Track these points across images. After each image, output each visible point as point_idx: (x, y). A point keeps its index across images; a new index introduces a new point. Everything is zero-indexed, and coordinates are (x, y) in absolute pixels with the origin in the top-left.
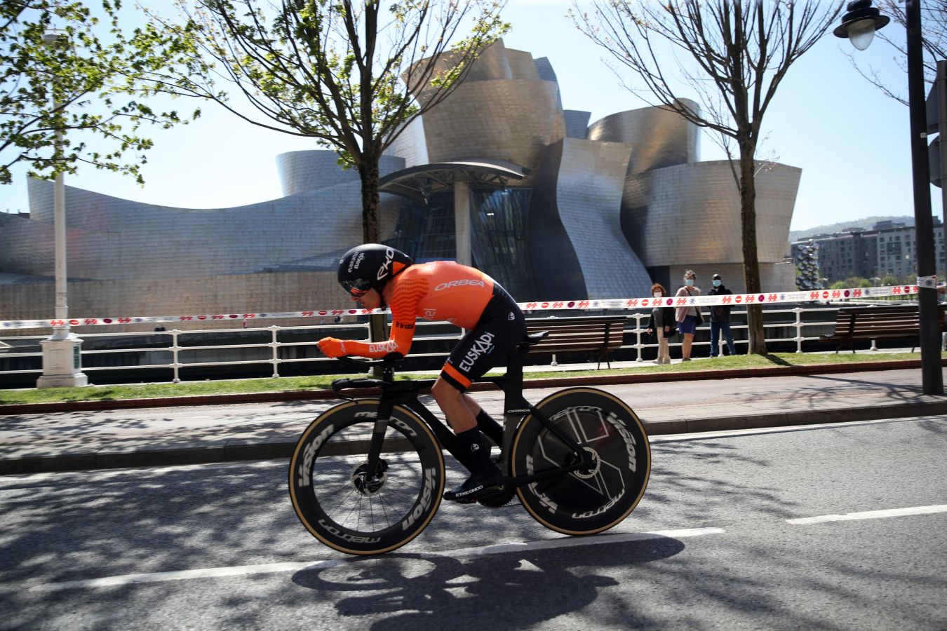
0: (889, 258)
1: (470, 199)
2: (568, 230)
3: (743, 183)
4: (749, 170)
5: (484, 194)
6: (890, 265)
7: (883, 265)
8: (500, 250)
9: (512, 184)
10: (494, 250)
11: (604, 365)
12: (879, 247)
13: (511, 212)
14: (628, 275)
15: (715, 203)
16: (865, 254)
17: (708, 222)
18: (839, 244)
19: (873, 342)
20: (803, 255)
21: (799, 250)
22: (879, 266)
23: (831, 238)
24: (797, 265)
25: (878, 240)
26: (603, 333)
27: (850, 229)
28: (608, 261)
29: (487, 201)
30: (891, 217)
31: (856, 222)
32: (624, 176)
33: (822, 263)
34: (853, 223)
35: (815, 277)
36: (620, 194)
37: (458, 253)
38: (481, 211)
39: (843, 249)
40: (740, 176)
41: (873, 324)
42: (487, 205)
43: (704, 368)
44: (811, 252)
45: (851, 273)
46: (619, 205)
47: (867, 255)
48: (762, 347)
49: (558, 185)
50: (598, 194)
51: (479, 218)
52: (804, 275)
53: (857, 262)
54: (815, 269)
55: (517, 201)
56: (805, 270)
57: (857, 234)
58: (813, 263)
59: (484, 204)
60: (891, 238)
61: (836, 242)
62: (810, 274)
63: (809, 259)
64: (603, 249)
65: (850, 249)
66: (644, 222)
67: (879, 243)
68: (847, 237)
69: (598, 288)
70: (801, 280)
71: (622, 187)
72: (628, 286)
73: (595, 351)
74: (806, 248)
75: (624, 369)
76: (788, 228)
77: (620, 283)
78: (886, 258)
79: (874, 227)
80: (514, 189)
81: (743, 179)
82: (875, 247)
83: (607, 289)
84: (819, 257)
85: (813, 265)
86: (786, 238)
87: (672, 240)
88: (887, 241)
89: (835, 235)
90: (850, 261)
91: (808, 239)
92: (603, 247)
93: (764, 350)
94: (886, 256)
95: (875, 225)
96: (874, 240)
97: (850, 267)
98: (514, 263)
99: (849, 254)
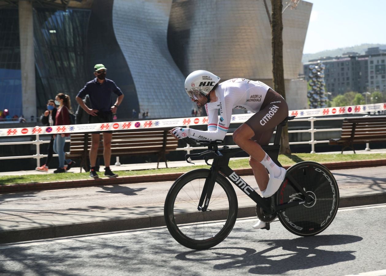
0: (377, 77)
1: (34, 17)
2: (123, 49)
3: (274, 18)
4: (278, 8)
5: (47, 13)
6: (378, 83)
7: (372, 83)
8: (62, 64)
9: (73, 6)
10: (56, 63)
11: (162, 165)
12: (369, 68)
13: (72, 30)
14: (173, 88)
15: (245, 29)
16: (359, 73)
17: (239, 45)
18: (340, 65)
19: (367, 145)
20: (313, 73)
21: (310, 69)
22: (369, 84)
23: (334, 60)
24: (308, 81)
25: (369, 63)
26: (162, 138)
27: (348, 53)
28: (157, 75)
29: (50, 19)
30: (378, 44)
31: (352, 47)
32: (170, 4)
33: (327, 80)
34: (350, 48)
35: (322, 91)
36: (167, 19)
37: (22, 65)
38: (44, 28)
39: (343, 69)
40: (271, 12)
41: (367, 130)
42: (49, 23)
43: (243, 166)
44: (319, 71)
45: (349, 88)
46: (167, 28)
47: (361, 74)
48: (287, 149)
49: (114, 8)
50: (148, 18)
51: (42, 34)
52: (313, 90)
53: (353, 80)
54: (322, 85)
55: (77, 21)
56: (315, 85)
57: (353, 58)
58: (320, 80)
59: (47, 22)
60: (378, 61)
61: (338, 63)
62: (318, 89)
63: (317, 77)
64: (152, 66)
65: (348, 69)
66: (187, 43)
67: (369, 65)
68: (346, 59)
69: (148, 99)
70: (311, 94)
71: (168, 12)
72: (173, 97)
73: (155, 153)
74: (315, 68)
75: (179, 168)
76: (302, 51)
77: (167, 94)
78: (375, 77)
79: (366, 52)
80: (75, 10)
81: (274, 14)
82: (366, 68)
83: (156, 100)
84: (325, 75)
85: (321, 82)
86: (300, 59)
87: (210, 59)
88: (375, 63)
89: (337, 58)
90: (348, 79)
91: (317, 60)
92: (152, 64)
93: (288, 151)
94: (374, 75)
95: (367, 50)
96: (366, 62)
97: (348, 84)
98: (74, 75)
99: (347, 74)
